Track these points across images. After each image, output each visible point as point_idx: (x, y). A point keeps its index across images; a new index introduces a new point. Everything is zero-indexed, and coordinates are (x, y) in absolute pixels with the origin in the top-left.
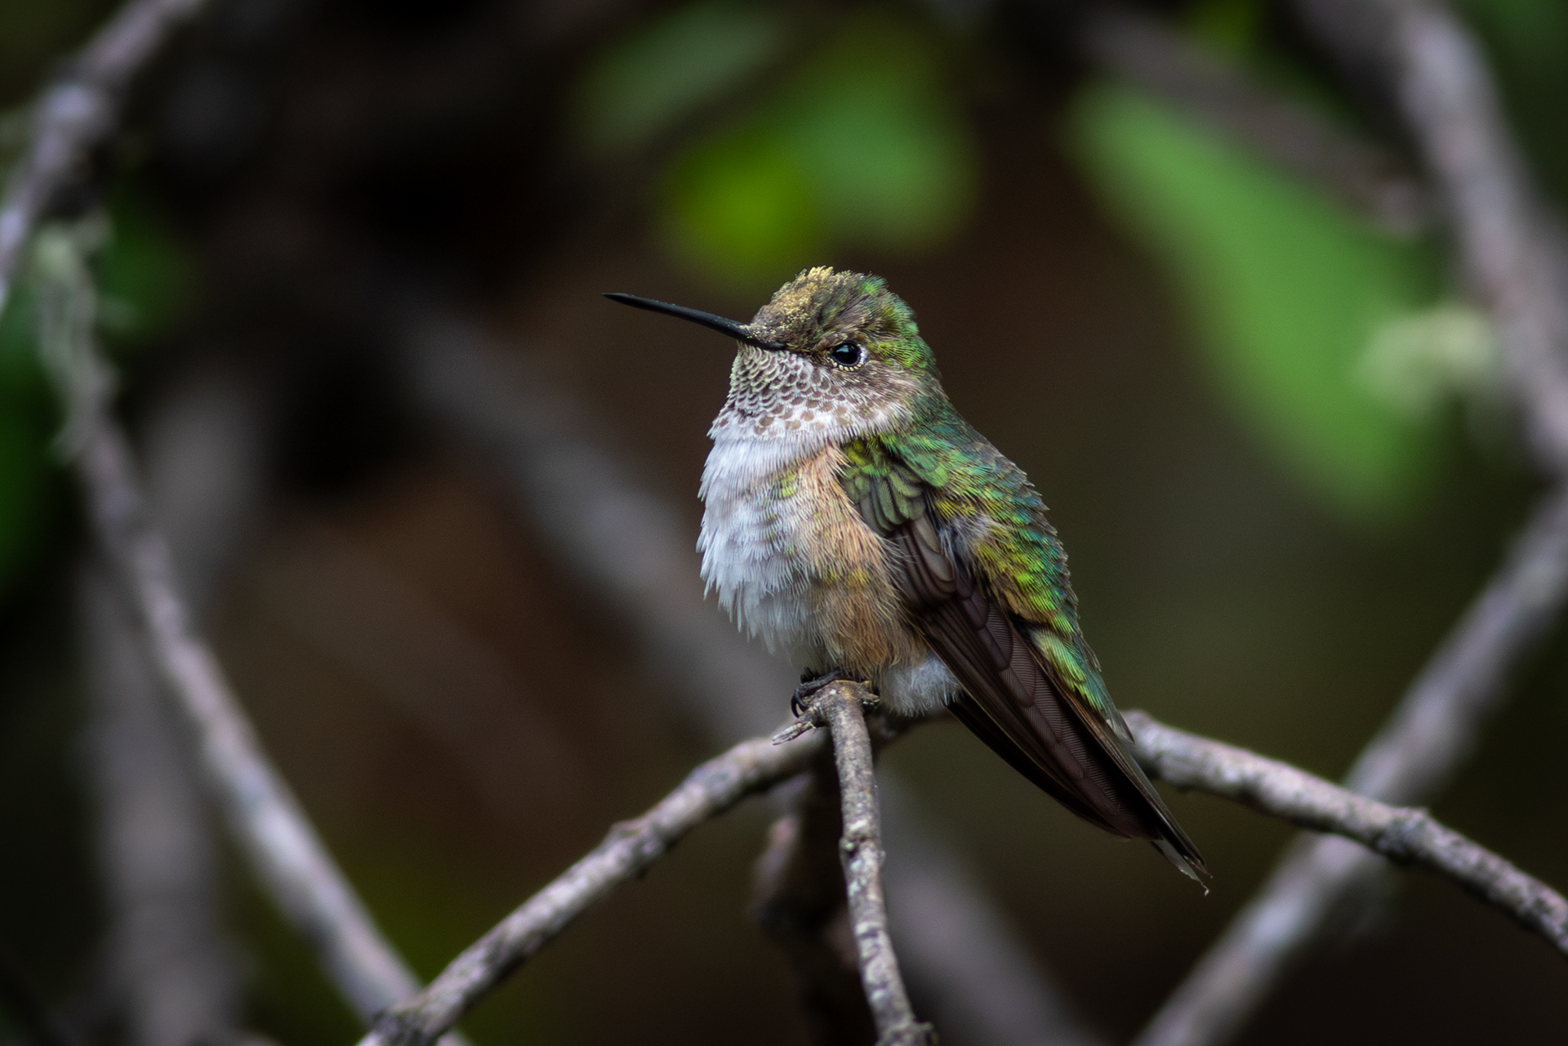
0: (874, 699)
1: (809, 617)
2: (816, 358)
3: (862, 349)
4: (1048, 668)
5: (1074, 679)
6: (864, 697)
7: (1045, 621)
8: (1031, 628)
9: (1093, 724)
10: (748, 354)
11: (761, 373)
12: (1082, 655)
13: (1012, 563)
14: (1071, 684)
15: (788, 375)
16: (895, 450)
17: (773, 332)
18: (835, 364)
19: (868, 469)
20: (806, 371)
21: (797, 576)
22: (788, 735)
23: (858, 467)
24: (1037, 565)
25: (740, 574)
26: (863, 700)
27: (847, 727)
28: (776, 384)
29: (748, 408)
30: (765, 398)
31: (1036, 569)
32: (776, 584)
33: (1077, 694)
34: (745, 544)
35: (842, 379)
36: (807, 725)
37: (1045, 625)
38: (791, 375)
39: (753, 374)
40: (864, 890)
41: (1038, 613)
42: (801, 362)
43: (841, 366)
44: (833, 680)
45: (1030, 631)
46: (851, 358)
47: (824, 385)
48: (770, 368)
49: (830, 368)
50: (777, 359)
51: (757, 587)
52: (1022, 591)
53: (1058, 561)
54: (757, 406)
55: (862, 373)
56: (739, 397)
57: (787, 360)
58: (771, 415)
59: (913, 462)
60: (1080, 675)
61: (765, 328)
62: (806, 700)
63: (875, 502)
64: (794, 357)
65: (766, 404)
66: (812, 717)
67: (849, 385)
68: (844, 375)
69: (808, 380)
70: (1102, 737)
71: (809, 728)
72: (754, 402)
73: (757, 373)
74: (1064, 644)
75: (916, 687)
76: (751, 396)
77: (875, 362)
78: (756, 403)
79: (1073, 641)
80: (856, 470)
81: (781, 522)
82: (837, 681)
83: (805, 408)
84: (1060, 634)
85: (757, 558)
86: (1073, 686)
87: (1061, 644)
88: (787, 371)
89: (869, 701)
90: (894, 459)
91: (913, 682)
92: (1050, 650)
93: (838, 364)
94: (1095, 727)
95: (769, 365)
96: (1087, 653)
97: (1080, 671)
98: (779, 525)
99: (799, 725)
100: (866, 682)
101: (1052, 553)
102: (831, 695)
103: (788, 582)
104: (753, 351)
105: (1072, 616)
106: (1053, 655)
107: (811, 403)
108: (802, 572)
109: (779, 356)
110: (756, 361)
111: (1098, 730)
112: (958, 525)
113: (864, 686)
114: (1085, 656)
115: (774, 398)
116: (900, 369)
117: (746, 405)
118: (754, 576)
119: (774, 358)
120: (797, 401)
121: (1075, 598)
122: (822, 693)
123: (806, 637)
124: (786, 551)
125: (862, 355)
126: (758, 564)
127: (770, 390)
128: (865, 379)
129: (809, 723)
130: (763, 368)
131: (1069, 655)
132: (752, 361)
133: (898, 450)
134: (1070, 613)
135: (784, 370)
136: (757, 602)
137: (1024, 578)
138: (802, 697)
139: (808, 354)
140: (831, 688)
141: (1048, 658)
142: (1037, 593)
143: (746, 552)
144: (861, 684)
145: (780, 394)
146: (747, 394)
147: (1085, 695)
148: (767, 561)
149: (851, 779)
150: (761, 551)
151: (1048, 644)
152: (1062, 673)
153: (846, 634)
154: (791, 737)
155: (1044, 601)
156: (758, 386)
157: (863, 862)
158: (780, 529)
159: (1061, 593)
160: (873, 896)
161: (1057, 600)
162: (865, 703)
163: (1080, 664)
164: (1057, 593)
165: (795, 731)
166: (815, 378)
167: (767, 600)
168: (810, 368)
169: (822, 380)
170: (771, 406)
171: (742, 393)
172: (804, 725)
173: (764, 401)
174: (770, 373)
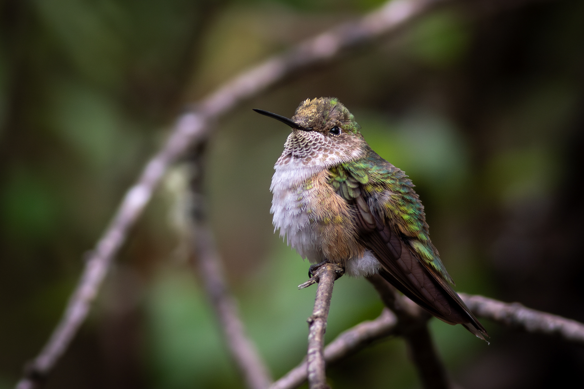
0: (340, 270)
1: (318, 238)
2: (325, 133)
3: (340, 129)
4: (418, 256)
5: (428, 260)
6: (337, 269)
7: (415, 236)
8: (409, 240)
9: (437, 277)
10: (298, 133)
11: (304, 139)
12: (431, 250)
13: (401, 211)
14: (427, 262)
15: (315, 138)
16: (348, 169)
17: (307, 123)
18: (332, 135)
19: (338, 179)
20: (321, 137)
21: (312, 222)
22: (305, 285)
23: (333, 178)
24: (411, 211)
25: (288, 222)
26: (336, 271)
27: (324, 279)
28: (310, 143)
29: (299, 154)
30: (306, 149)
31: (411, 212)
32: (303, 226)
33: (430, 266)
34: (289, 209)
35: (336, 140)
36: (313, 282)
37: (416, 238)
38: (316, 139)
39: (300, 139)
40: (314, 337)
41: (412, 233)
42: (319, 134)
43: (334, 135)
44: (325, 263)
45: (409, 241)
46: (337, 132)
47: (330, 143)
48: (307, 137)
49: (330, 136)
50: (310, 134)
51: (295, 227)
52: (405, 223)
53: (420, 209)
54: (303, 153)
55: (342, 137)
56: (294, 150)
57: (314, 134)
58: (310, 156)
59: (355, 173)
60: (431, 257)
61: (304, 122)
62: (314, 272)
63: (341, 192)
64: (316, 133)
65: (308, 152)
66: (316, 279)
67: (338, 143)
68: (336, 139)
69: (323, 141)
70: (441, 283)
71: (314, 283)
72: (302, 151)
73: (302, 139)
74: (424, 245)
75: (360, 266)
76: (300, 149)
77: (345, 133)
78: (303, 152)
79: (427, 244)
80: (333, 179)
81: (304, 200)
82: (327, 264)
83: (324, 153)
84: (422, 242)
85: (295, 215)
86: (428, 262)
87: (422, 245)
88: (314, 137)
89: (339, 271)
90: (348, 173)
91: (359, 265)
92: (418, 248)
93: (333, 135)
94: (438, 279)
95: (307, 136)
96: (433, 248)
97: (431, 256)
98: (304, 201)
99: (310, 281)
100: (338, 264)
101: (417, 206)
102: (323, 269)
103: (308, 224)
104: (300, 131)
105: (426, 234)
106: (419, 250)
107: (326, 150)
108: (314, 220)
109: (311, 133)
110: (301, 135)
111: (439, 280)
112: (376, 196)
113: (337, 266)
114: (432, 250)
115: (310, 149)
116: (354, 135)
117: (298, 153)
118: (294, 223)
119: (308, 134)
120: (320, 149)
121: (428, 226)
122: (320, 269)
123: (315, 247)
124: (307, 211)
125: (340, 131)
126: (295, 217)
127: (308, 145)
128: (343, 140)
129: (314, 281)
130: (305, 137)
131: (426, 250)
132: (299, 135)
133: (350, 170)
134: (425, 232)
135: (313, 137)
136: (295, 233)
137: (406, 217)
138: (312, 271)
139: (321, 132)
140: (324, 266)
141: (417, 252)
142: (412, 223)
143: (290, 213)
144: (336, 265)
145: (313, 147)
146: (298, 149)
147: (434, 266)
148: (299, 215)
149: (319, 297)
150: (296, 212)
151: (417, 246)
152: (423, 257)
153: (332, 244)
154: (306, 286)
155: (415, 227)
156: (303, 144)
157: (316, 326)
158: (304, 202)
159: (421, 224)
160: (317, 339)
161: (420, 227)
162: (337, 272)
163: (430, 253)
164: (420, 224)
165: (308, 284)
166: (326, 140)
167: (299, 232)
168: (323, 137)
169: (328, 141)
170: (310, 152)
171: (295, 148)
172: (311, 282)
173: (307, 150)
174: (308, 139)
